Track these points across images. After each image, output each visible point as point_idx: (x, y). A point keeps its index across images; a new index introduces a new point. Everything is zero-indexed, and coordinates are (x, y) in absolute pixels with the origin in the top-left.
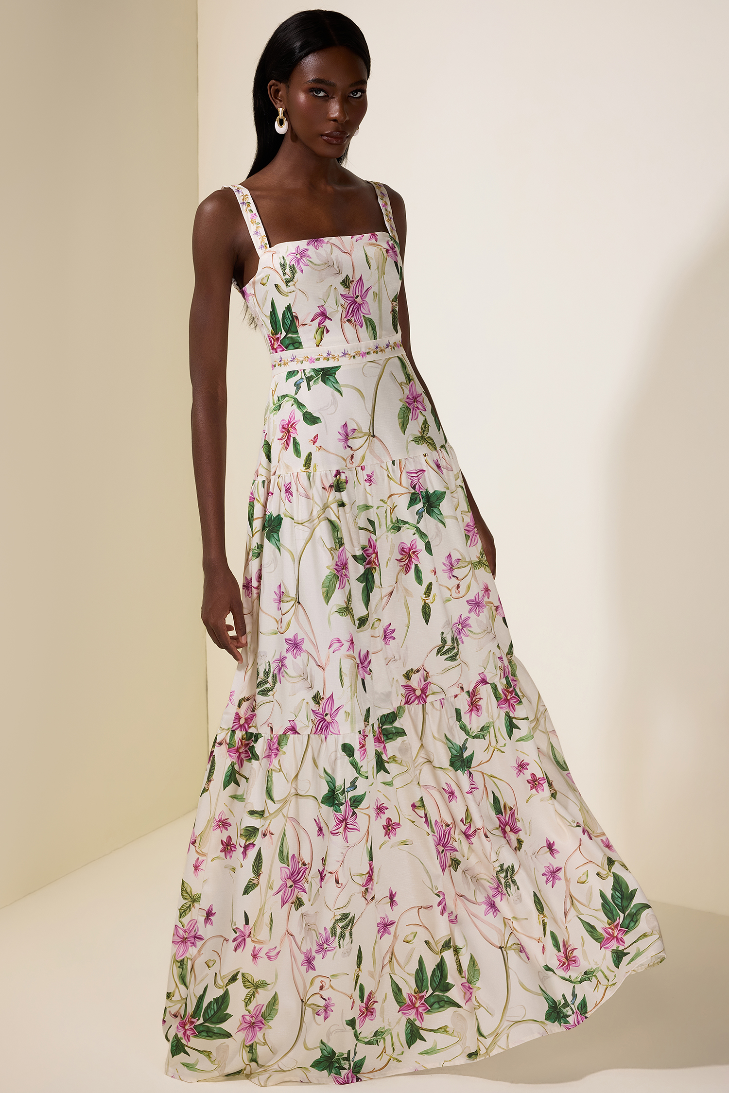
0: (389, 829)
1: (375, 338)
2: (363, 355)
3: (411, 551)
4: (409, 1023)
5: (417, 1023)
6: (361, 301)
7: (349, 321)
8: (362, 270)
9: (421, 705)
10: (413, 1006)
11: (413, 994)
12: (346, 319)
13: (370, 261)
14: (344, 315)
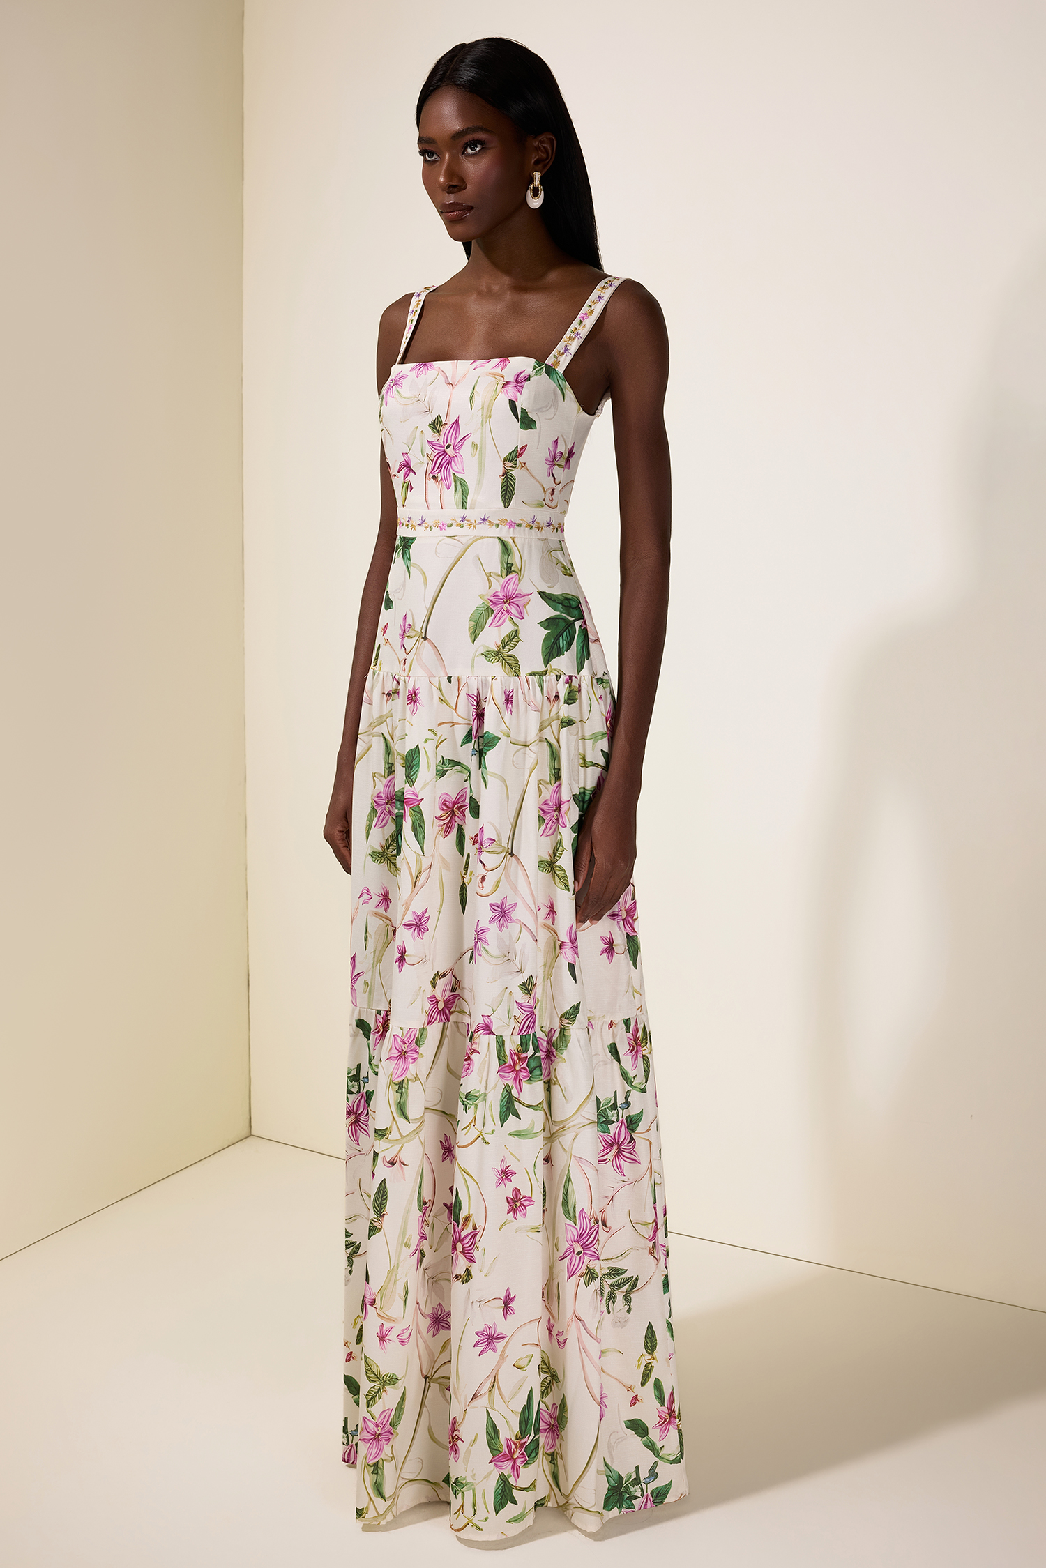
0: (516, 1206)
1: (464, 506)
2: (442, 527)
3: (455, 807)
4: (502, 1480)
5: (512, 1481)
6: (454, 452)
7: (434, 478)
8: (459, 409)
9: (442, 1023)
10: (510, 1456)
11: (514, 1439)
12: (431, 475)
13: (475, 399)
14: (430, 470)
